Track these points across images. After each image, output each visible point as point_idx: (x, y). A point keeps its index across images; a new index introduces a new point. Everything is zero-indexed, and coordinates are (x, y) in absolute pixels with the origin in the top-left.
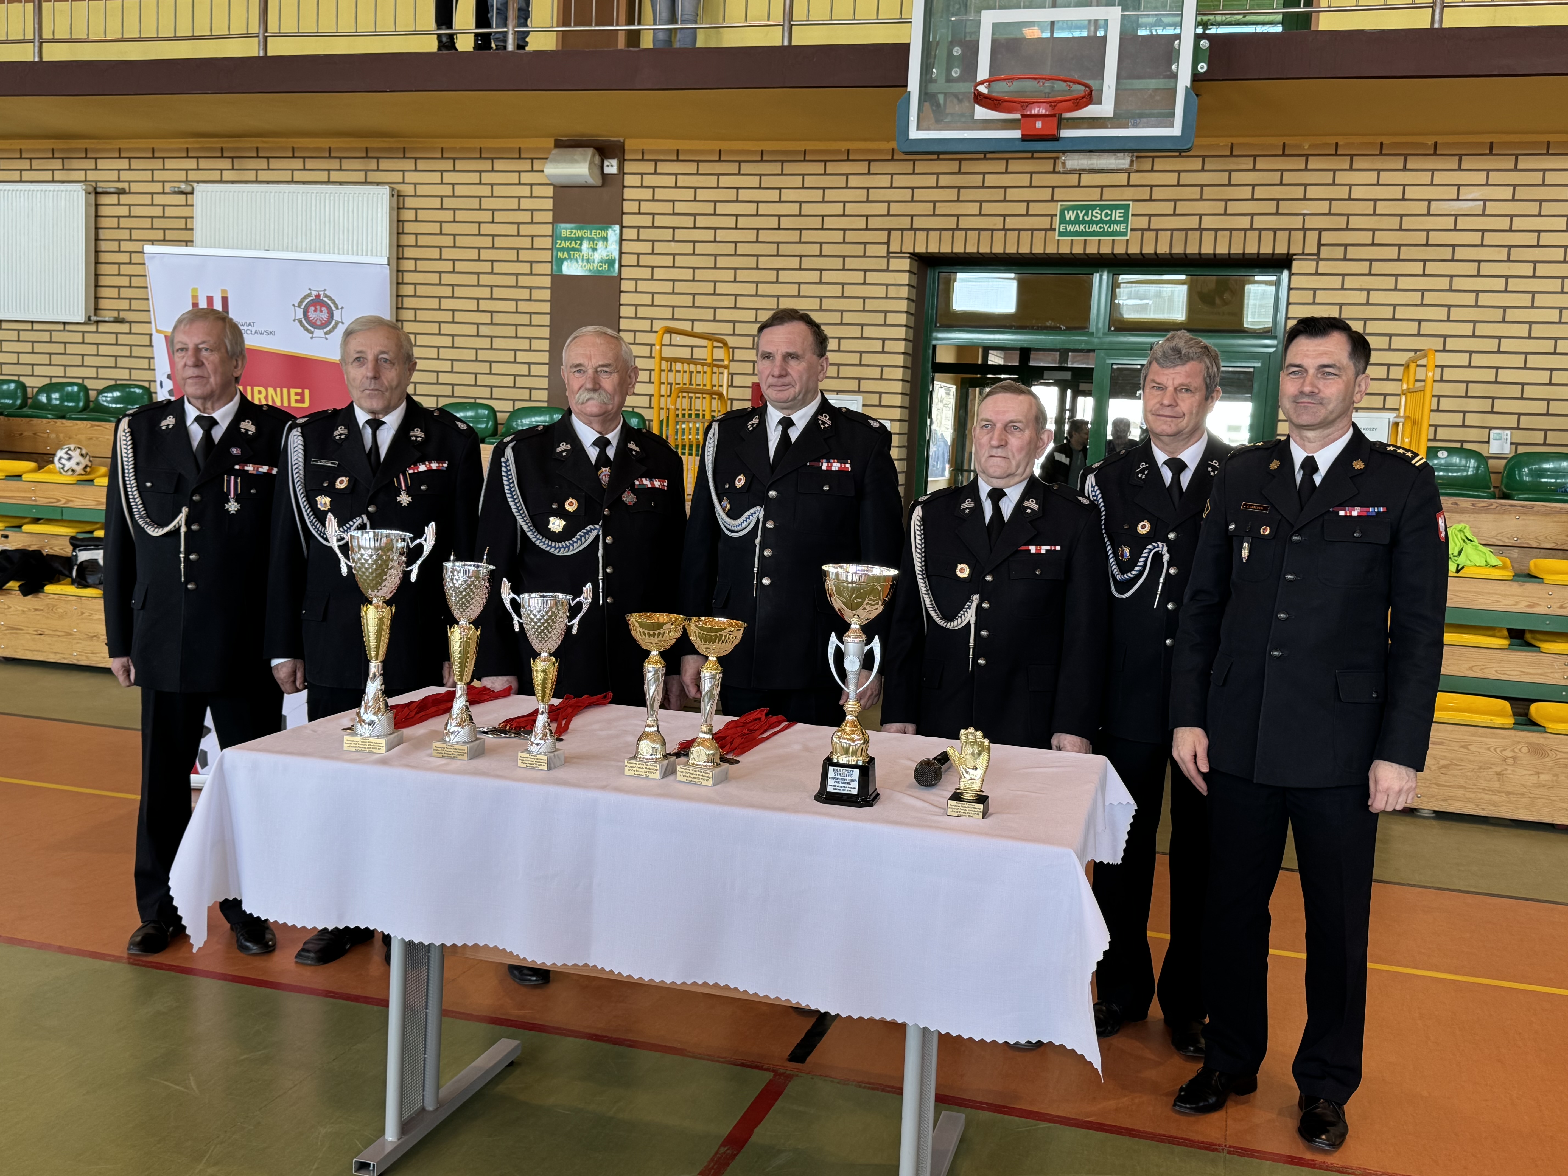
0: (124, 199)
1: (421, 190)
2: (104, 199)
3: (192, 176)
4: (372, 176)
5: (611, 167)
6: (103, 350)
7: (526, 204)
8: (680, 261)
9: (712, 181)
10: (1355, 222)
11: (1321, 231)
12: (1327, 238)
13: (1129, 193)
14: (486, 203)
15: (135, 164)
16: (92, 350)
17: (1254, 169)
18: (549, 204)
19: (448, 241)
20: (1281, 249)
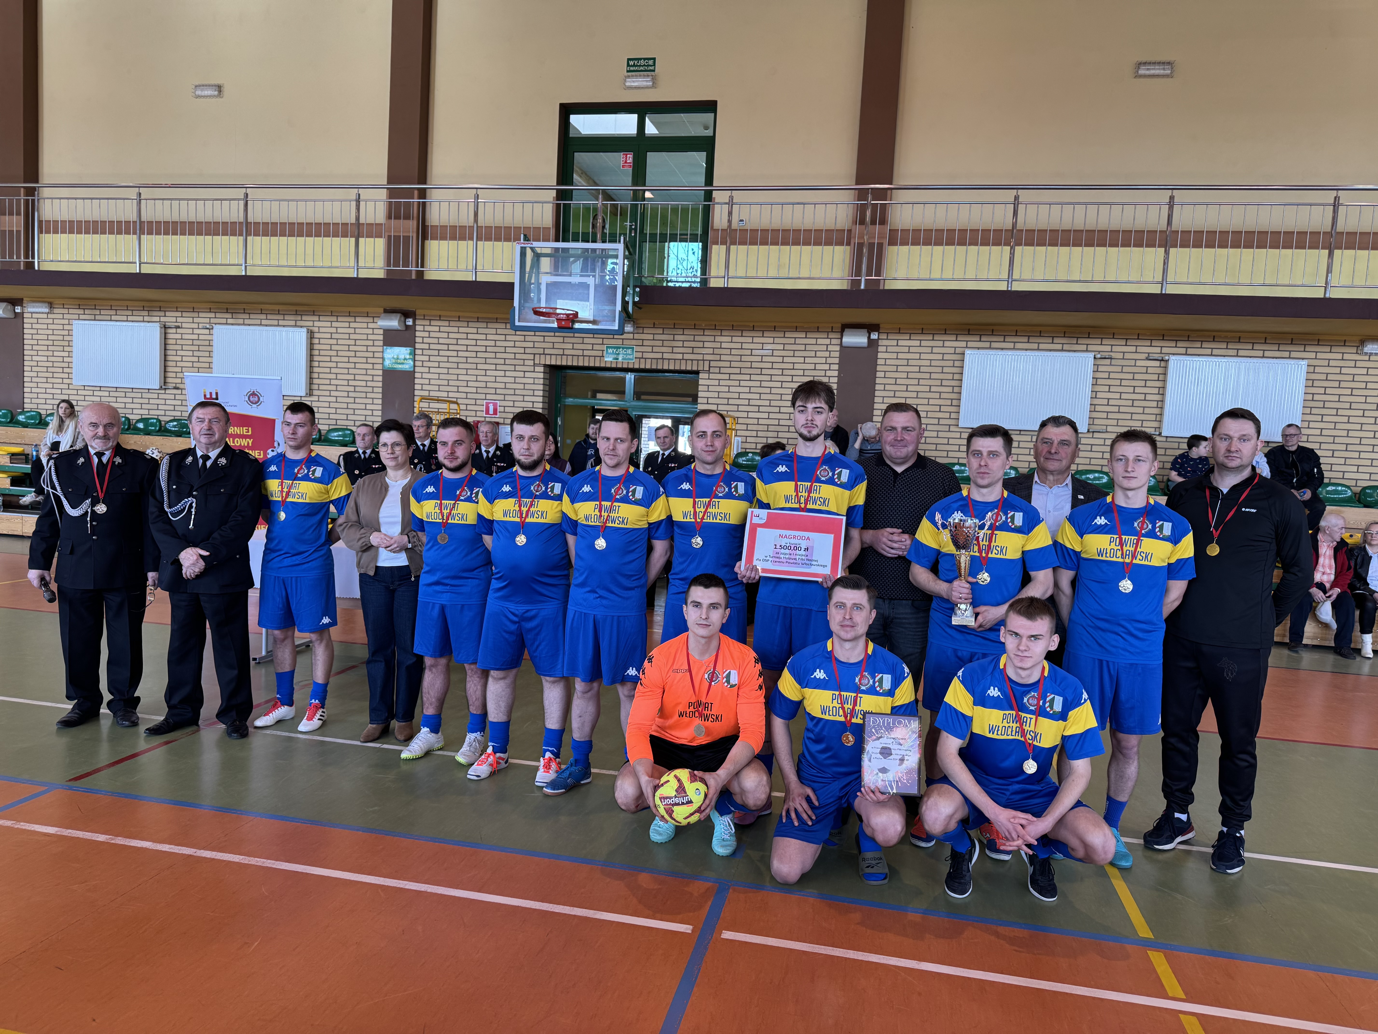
0: (179, 331)
1: (322, 330)
2: (170, 331)
3: (212, 321)
4: (299, 323)
5: (410, 322)
6: (168, 402)
7: (370, 337)
8: (442, 365)
9: (456, 330)
10: (723, 358)
11: (710, 361)
12: (712, 364)
13: (634, 342)
14: (352, 336)
15: (184, 314)
16: (163, 402)
17: (683, 334)
18: (381, 337)
19: (334, 353)
20: (695, 368)
